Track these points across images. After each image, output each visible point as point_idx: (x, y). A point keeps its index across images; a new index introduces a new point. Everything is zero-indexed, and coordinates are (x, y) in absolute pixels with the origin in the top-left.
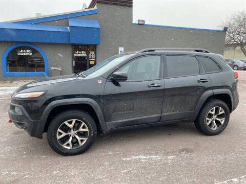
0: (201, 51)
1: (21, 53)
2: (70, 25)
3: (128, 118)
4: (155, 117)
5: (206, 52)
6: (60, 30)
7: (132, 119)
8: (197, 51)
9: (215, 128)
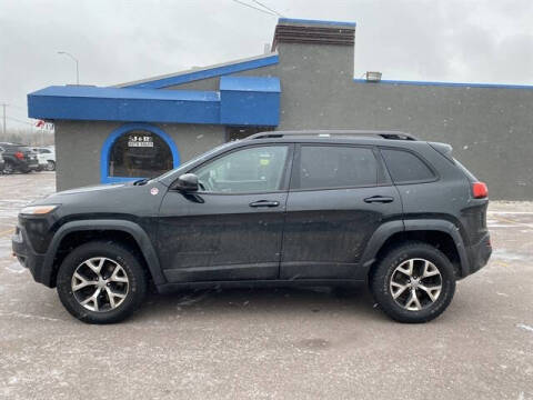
0: (395, 137)
1: (134, 143)
2: (221, 88)
3: (208, 266)
4: (264, 268)
5: (409, 139)
6: (204, 99)
7: (215, 268)
8: (386, 137)
9: (414, 307)
